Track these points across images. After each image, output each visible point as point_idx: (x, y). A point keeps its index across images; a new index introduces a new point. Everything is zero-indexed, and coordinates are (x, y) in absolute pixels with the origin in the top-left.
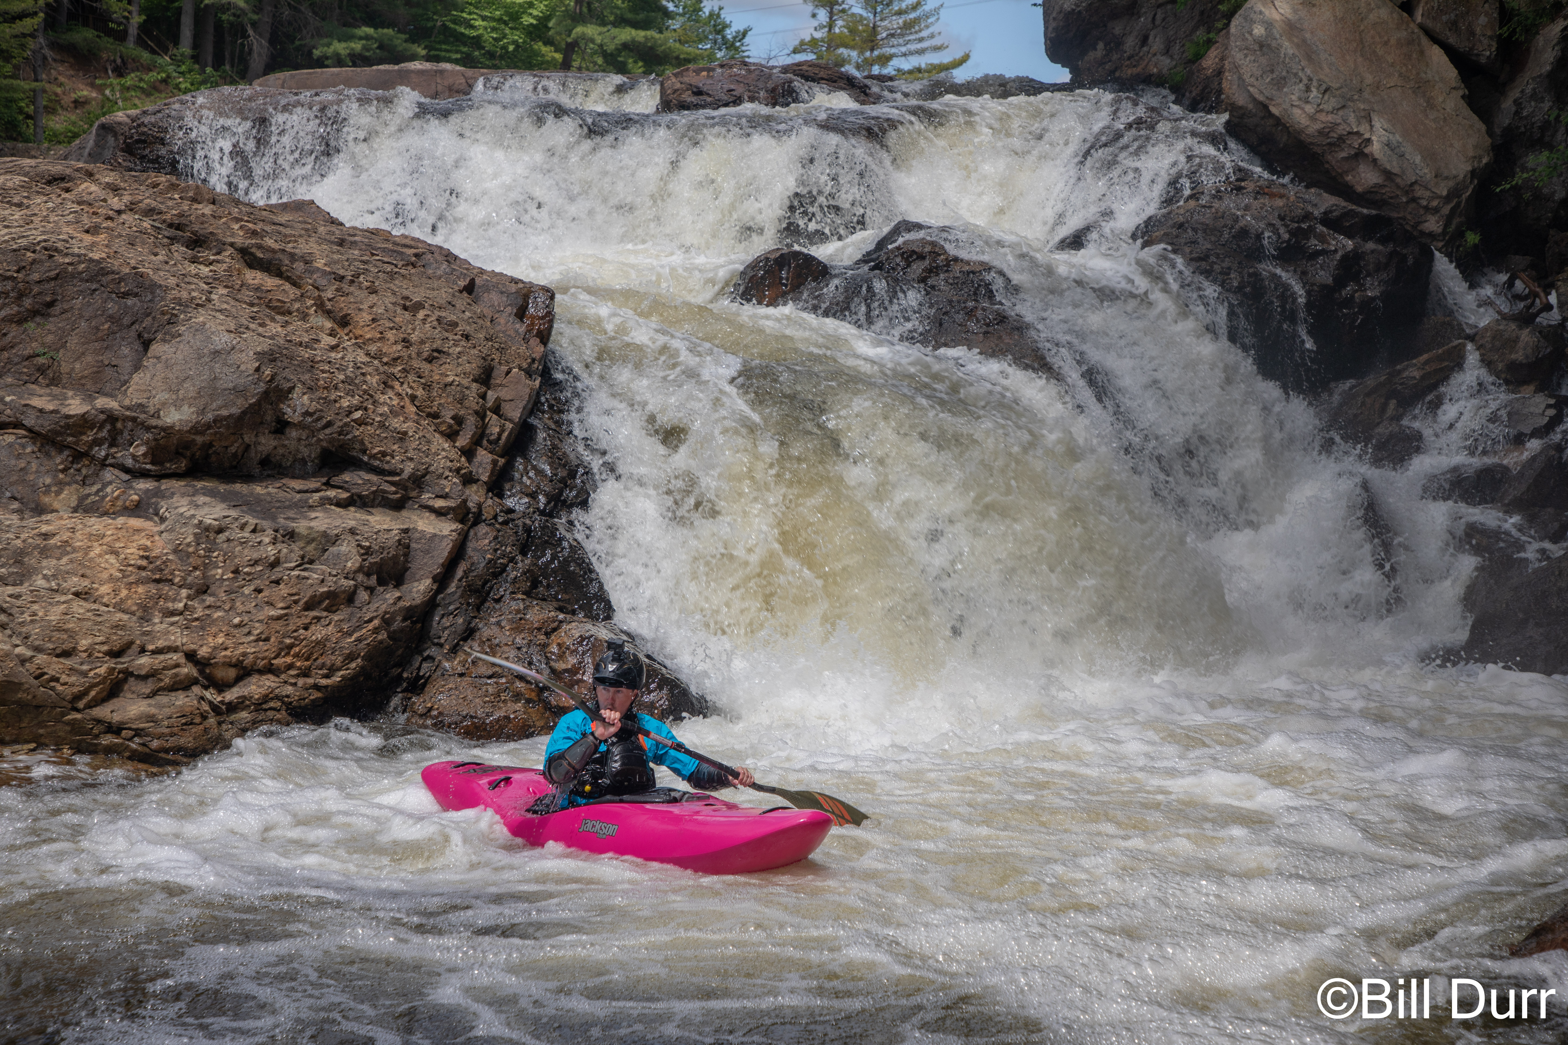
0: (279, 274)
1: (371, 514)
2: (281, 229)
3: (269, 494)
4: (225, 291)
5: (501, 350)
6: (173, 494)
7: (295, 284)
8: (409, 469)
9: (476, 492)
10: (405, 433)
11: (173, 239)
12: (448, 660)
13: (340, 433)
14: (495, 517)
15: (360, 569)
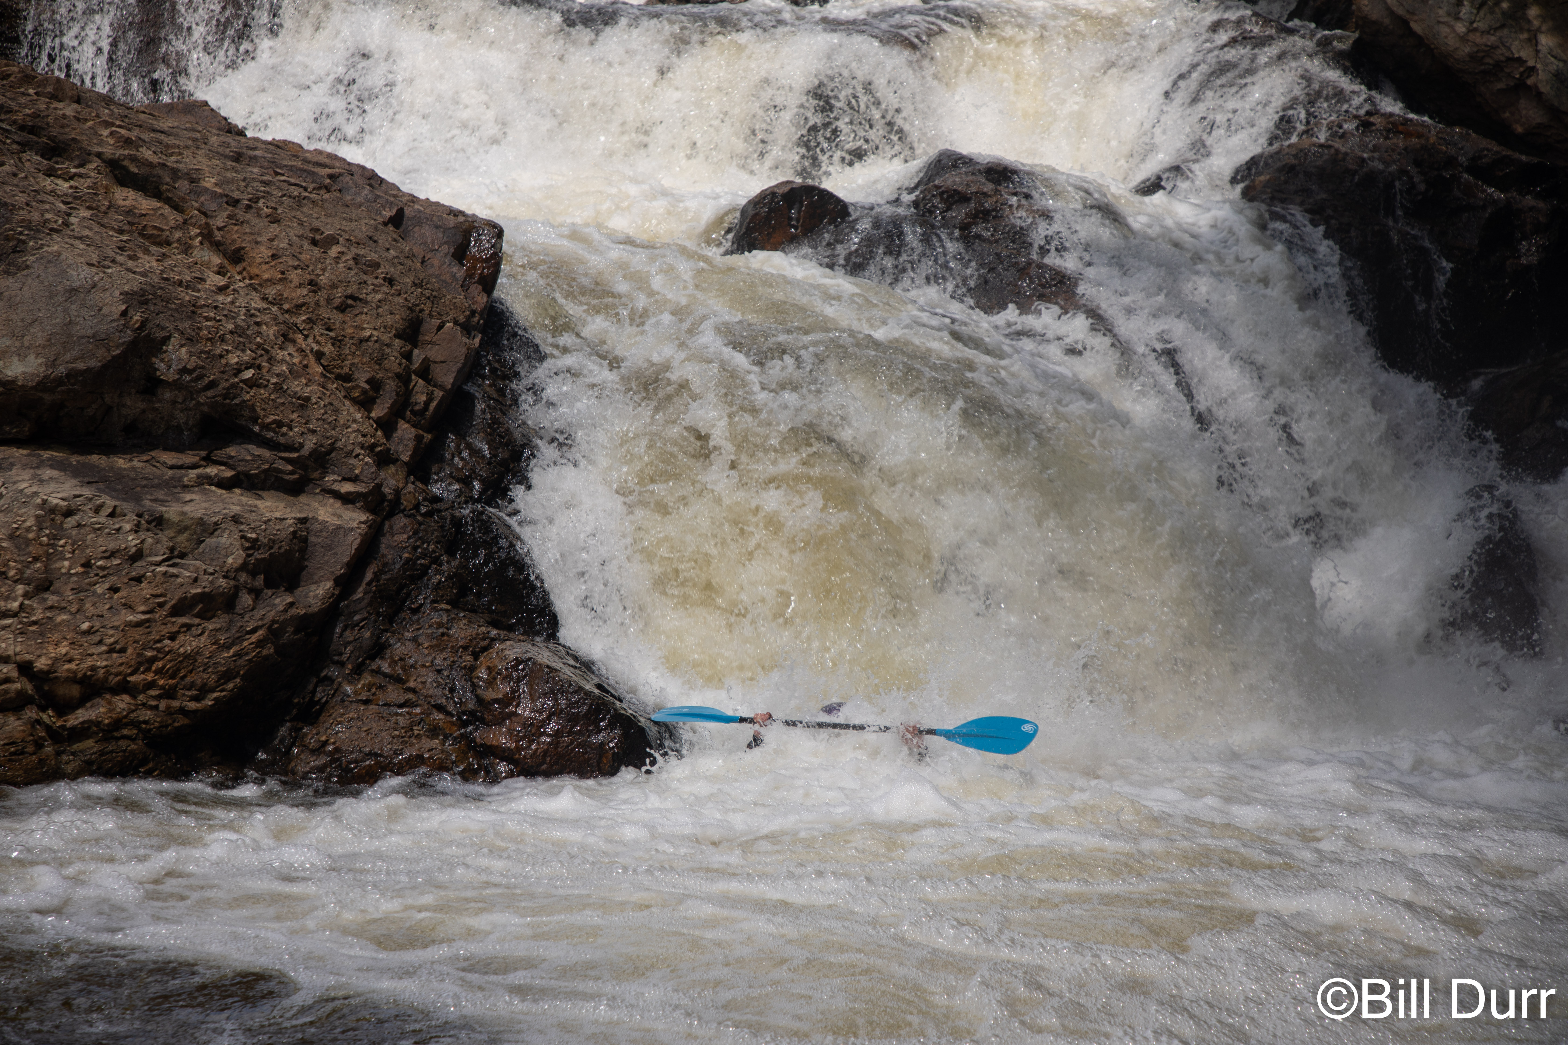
0: (157, 194)
1: (260, 498)
2: (163, 137)
3: (133, 469)
4: (87, 214)
5: (433, 299)
6: (12, 465)
7: (177, 208)
8: (310, 442)
9: (393, 476)
10: (308, 399)
11: (24, 146)
12: (350, 683)
13: (225, 396)
14: (417, 507)
15: (244, 567)
